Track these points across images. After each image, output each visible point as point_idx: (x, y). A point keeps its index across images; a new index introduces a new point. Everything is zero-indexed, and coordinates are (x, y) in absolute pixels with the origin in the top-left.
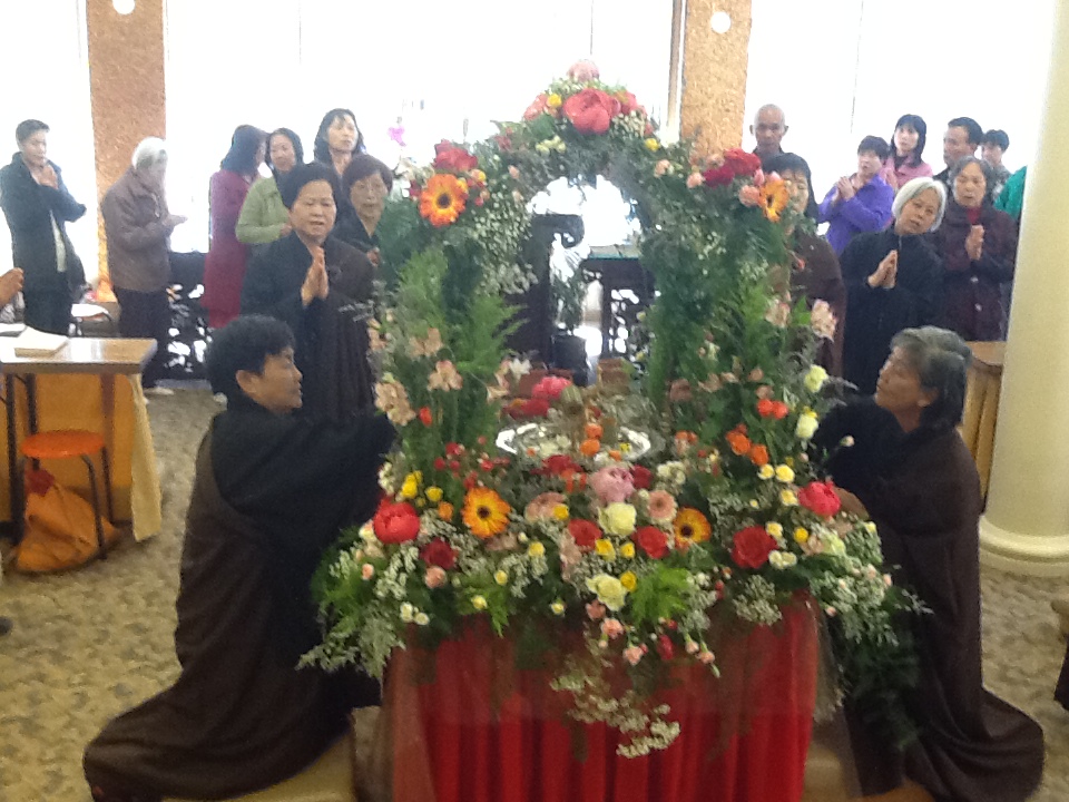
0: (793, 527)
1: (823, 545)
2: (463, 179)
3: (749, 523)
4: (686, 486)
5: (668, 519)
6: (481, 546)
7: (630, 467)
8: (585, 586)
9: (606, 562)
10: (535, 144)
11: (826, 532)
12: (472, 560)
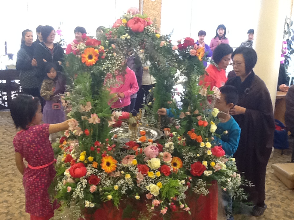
0: (210, 162)
1: (220, 167)
5: (170, 161)
6: (108, 176)
7: (157, 146)
8: (145, 188)
9: (152, 179)
10: (120, 36)
11: (220, 163)
12: (105, 181)
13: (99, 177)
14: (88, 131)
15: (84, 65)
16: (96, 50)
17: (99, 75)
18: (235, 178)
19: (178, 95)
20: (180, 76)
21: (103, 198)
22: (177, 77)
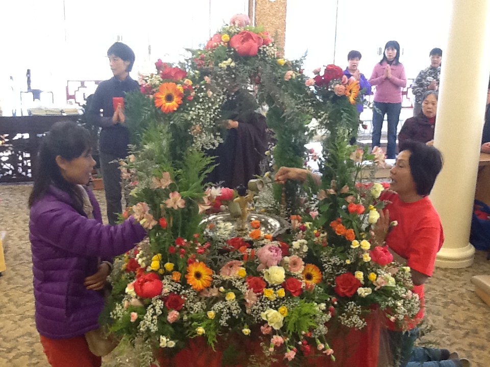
0: (369, 272)
1: (385, 281)
2: (180, 85)
3: (343, 271)
5: (300, 272)
6: (197, 295)
7: (279, 245)
8: (260, 316)
9: (271, 302)
10: (218, 64)
11: (385, 274)
12: (193, 304)
13: (182, 297)
14: (165, 222)
15: (159, 111)
16: (179, 87)
17: (183, 129)
18: (409, 301)
19: (315, 160)
20: (319, 129)
21: (189, 332)
22: (312, 131)
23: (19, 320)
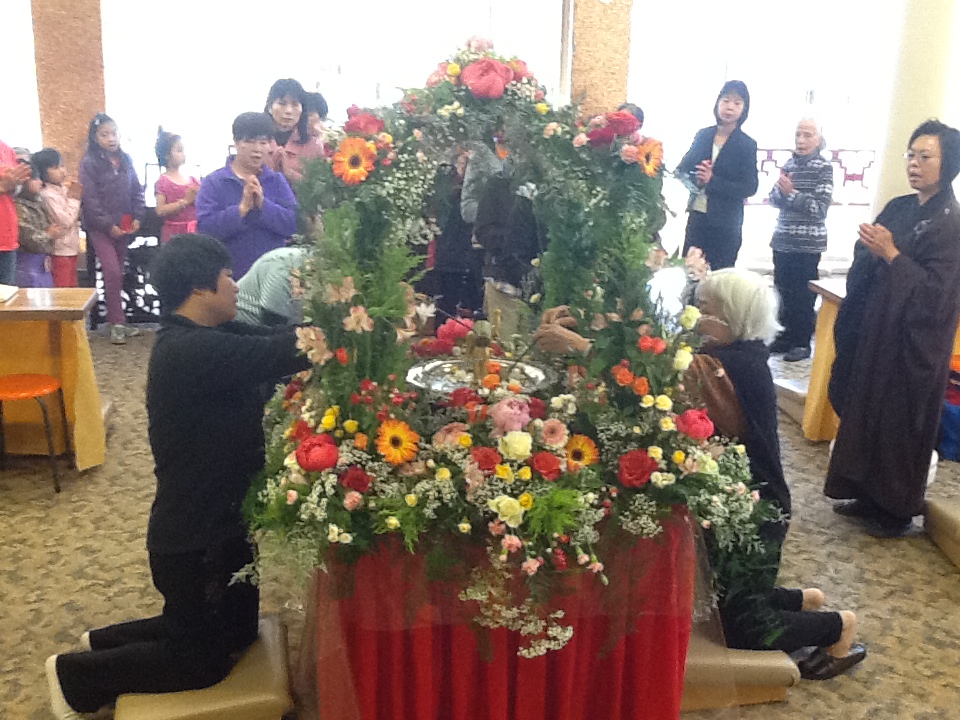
0: (673, 450)
1: (698, 465)
2: (372, 142)
3: (633, 447)
4: (578, 414)
5: (561, 445)
6: (393, 472)
7: (527, 401)
8: (488, 506)
9: (506, 484)
10: (437, 109)
11: (701, 455)
12: (385, 485)
13: (369, 473)
14: (345, 354)
17: (375, 209)
23: (129, 541)
